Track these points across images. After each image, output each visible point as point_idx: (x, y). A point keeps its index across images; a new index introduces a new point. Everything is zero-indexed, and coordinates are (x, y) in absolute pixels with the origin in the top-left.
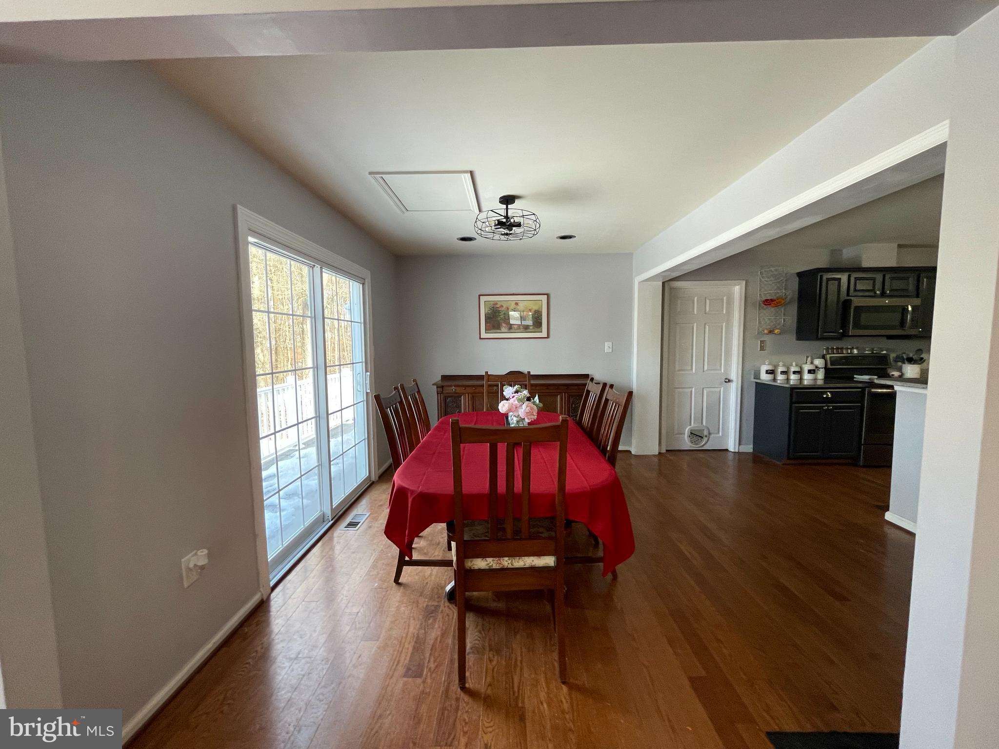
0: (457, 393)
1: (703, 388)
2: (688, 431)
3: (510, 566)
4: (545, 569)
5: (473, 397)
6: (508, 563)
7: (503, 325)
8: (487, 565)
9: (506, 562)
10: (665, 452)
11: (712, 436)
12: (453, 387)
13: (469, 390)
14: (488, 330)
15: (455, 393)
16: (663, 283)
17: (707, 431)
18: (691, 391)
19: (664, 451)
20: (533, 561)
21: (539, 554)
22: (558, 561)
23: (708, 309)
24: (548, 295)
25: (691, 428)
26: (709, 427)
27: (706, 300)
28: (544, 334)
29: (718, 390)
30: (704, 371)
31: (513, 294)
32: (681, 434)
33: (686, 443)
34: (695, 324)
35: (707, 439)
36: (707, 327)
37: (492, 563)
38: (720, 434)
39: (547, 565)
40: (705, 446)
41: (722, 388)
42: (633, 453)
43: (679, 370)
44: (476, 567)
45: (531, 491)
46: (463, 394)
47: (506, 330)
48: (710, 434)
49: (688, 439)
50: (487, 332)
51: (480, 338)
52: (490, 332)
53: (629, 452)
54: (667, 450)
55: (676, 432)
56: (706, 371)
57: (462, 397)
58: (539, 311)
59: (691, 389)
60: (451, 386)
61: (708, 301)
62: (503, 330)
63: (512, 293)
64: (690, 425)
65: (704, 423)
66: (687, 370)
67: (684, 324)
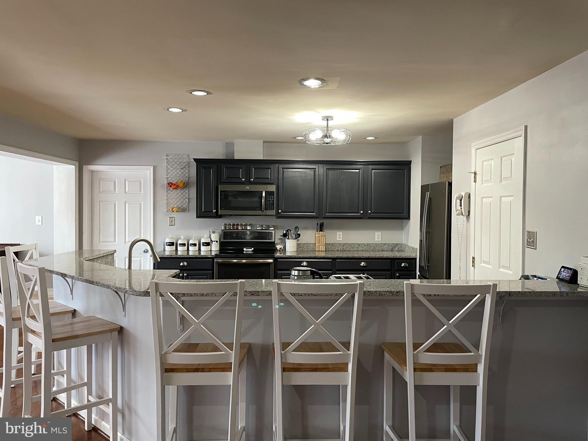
27: (125, 182)
30: (125, 243)
36: (127, 205)
43: (103, 242)
56: (127, 242)
61: (127, 183)
66: (111, 242)
67: (106, 201)
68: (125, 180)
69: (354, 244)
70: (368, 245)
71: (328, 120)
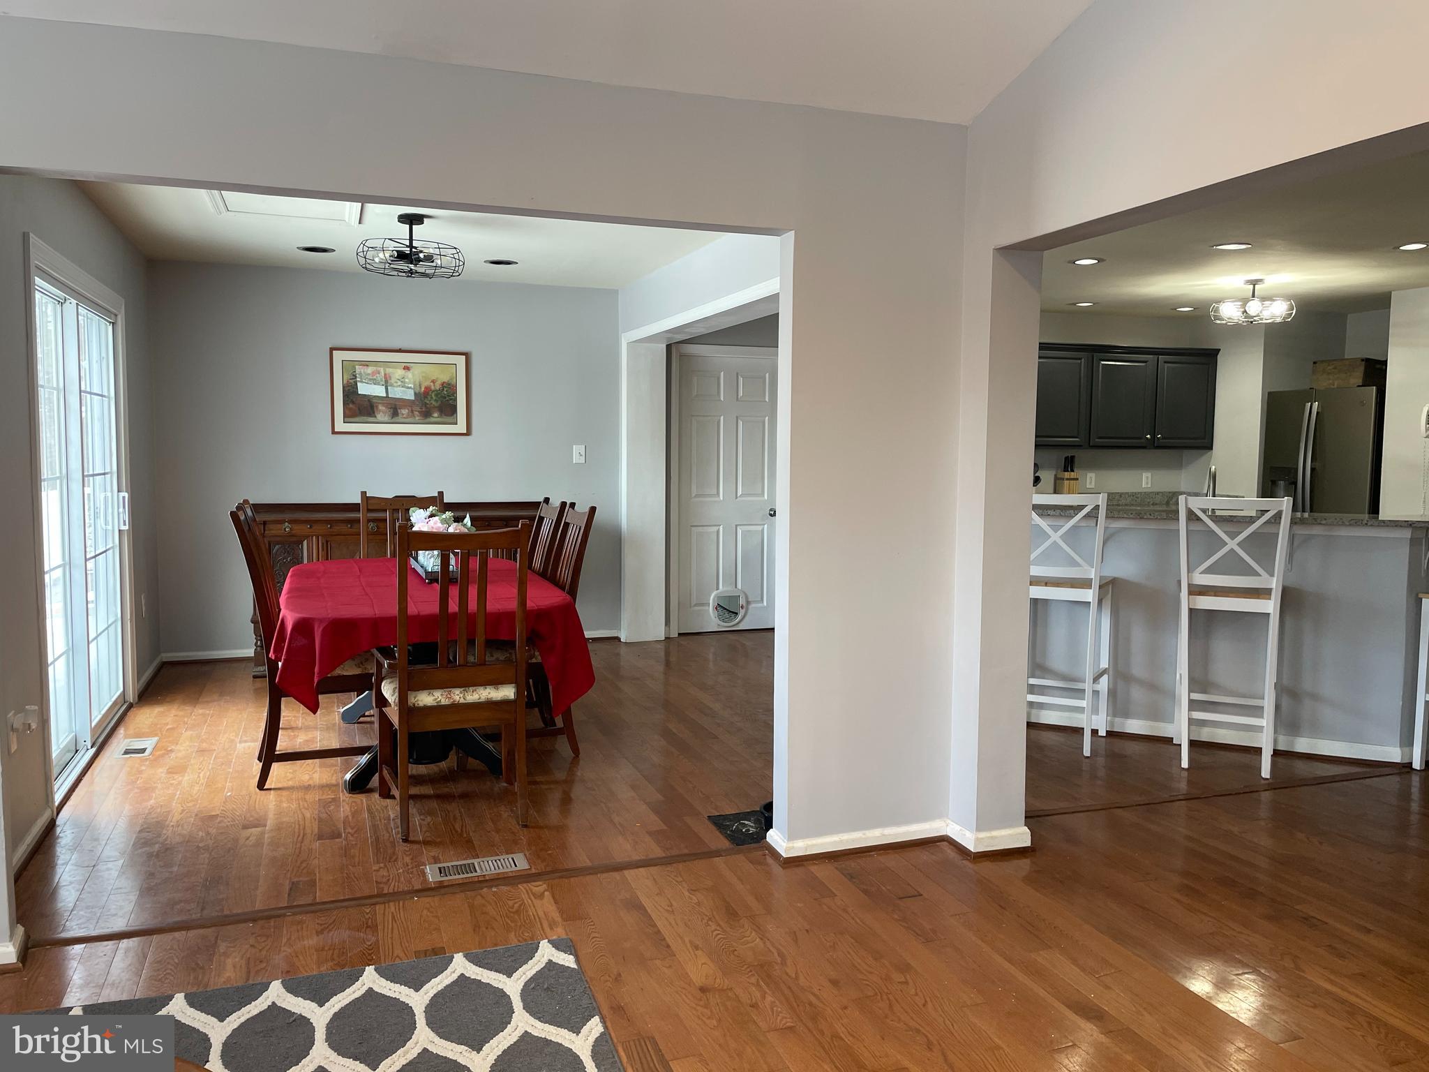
0: (293, 536)
1: (736, 526)
2: (714, 599)
3: (462, 701)
4: (504, 703)
5: (327, 542)
6: (460, 698)
7: (381, 407)
8: (433, 700)
9: (458, 696)
10: (677, 636)
11: (753, 605)
12: (287, 524)
13: (319, 529)
14: (348, 417)
15: (291, 535)
16: (669, 347)
17: (744, 598)
18: (718, 532)
19: (674, 634)
20: (489, 693)
21: (496, 683)
22: (518, 693)
23: (741, 394)
24: (467, 355)
25: (718, 594)
26: (748, 594)
27: (737, 377)
28: (461, 427)
29: (760, 528)
30: (736, 498)
31: (400, 351)
32: (702, 605)
33: (712, 621)
34: (722, 417)
35: (744, 610)
36: (740, 423)
37: (440, 697)
38: (765, 604)
39: (506, 698)
40: (742, 623)
41: (766, 526)
42: (622, 640)
43: (697, 496)
44: (421, 704)
45: (487, 611)
46: (307, 537)
47: (386, 419)
48: (748, 603)
49: (713, 613)
50: (346, 420)
51: (334, 432)
52: (357, 419)
53: (618, 639)
54: (679, 634)
55: (694, 601)
56: (740, 496)
57: (305, 543)
58: (449, 384)
59: (717, 528)
60: (282, 522)
61: (741, 380)
62: (380, 417)
63: (397, 346)
64: (718, 589)
65: (739, 586)
66: (711, 496)
67: (704, 416)
68: (737, 374)
69: (1113, 493)
70: (1134, 494)
71: (1254, 285)
